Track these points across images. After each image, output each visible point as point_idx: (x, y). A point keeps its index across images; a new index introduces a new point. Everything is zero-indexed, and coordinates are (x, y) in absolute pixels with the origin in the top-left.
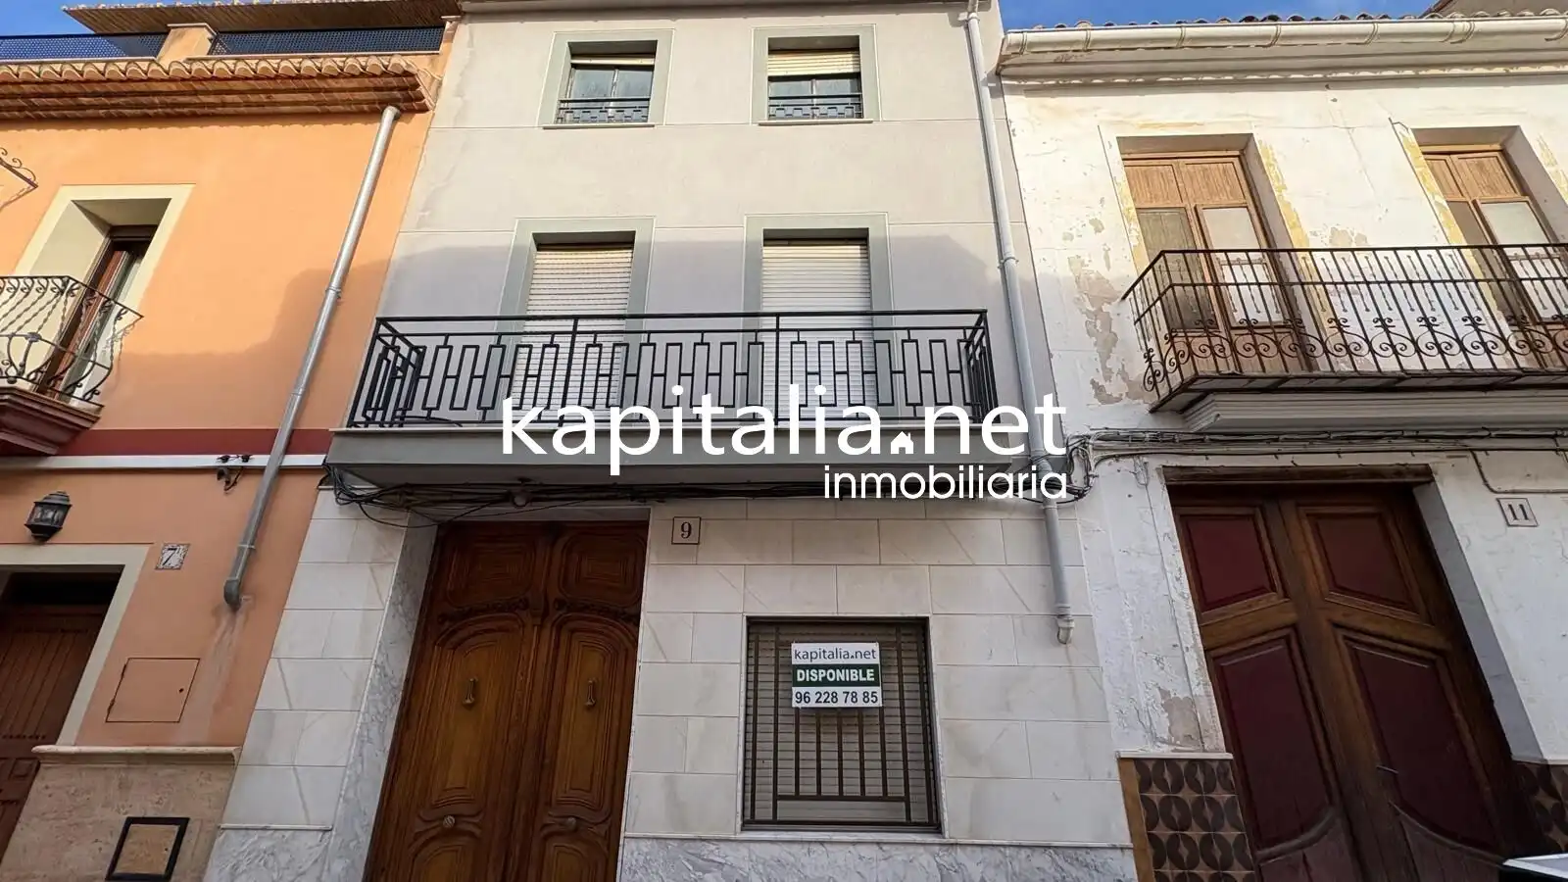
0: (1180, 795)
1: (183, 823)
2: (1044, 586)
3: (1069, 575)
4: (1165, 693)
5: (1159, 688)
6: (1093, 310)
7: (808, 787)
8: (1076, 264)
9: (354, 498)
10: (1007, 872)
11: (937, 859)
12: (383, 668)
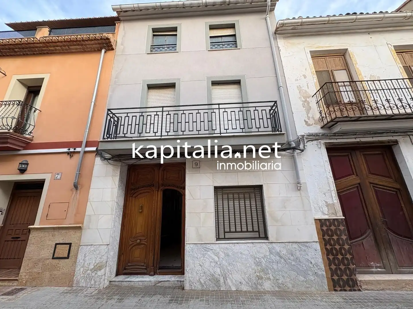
0: (331, 228)
1: (70, 244)
2: (293, 176)
3: (301, 173)
4: (326, 202)
5: (325, 201)
6: (304, 100)
7: (233, 229)
8: (299, 87)
9: (105, 159)
10: (286, 249)
11: (268, 246)
12: (118, 203)
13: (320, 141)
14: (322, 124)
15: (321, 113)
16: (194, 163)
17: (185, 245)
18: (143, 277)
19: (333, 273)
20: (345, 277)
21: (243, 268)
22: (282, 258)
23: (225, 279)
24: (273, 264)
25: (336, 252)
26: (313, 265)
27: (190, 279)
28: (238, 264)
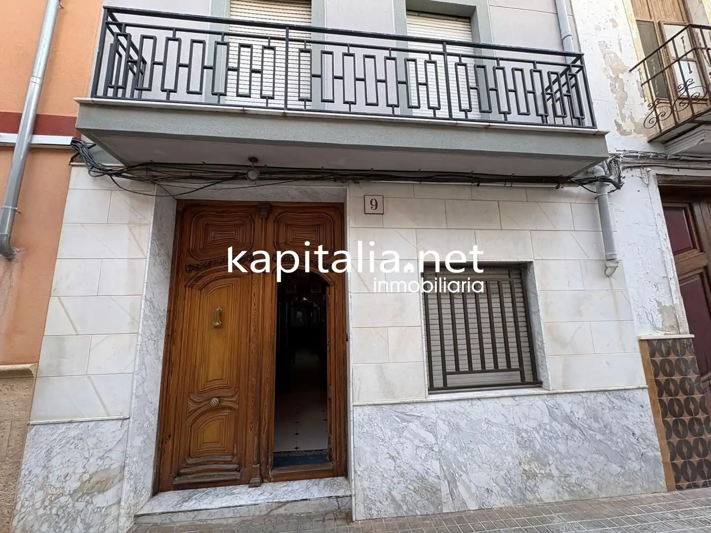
0: (669, 358)
2: (596, 244)
4: (659, 303)
5: (657, 301)
6: (614, 76)
7: (464, 366)
8: (603, 45)
9: (105, 173)
10: (584, 406)
11: (546, 403)
12: (151, 302)
13: (649, 169)
15: (654, 106)
16: (368, 199)
17: (351, 409)
18: (233, 494)
19: (675, 451)
20: (695, 459)
21: (493, 456)
22: (575, 429)
23: (452, 485)
24: (558, 441)
25: (679, 408)
26: (637, 440)
27: (368, 492)
28: (480, 448)
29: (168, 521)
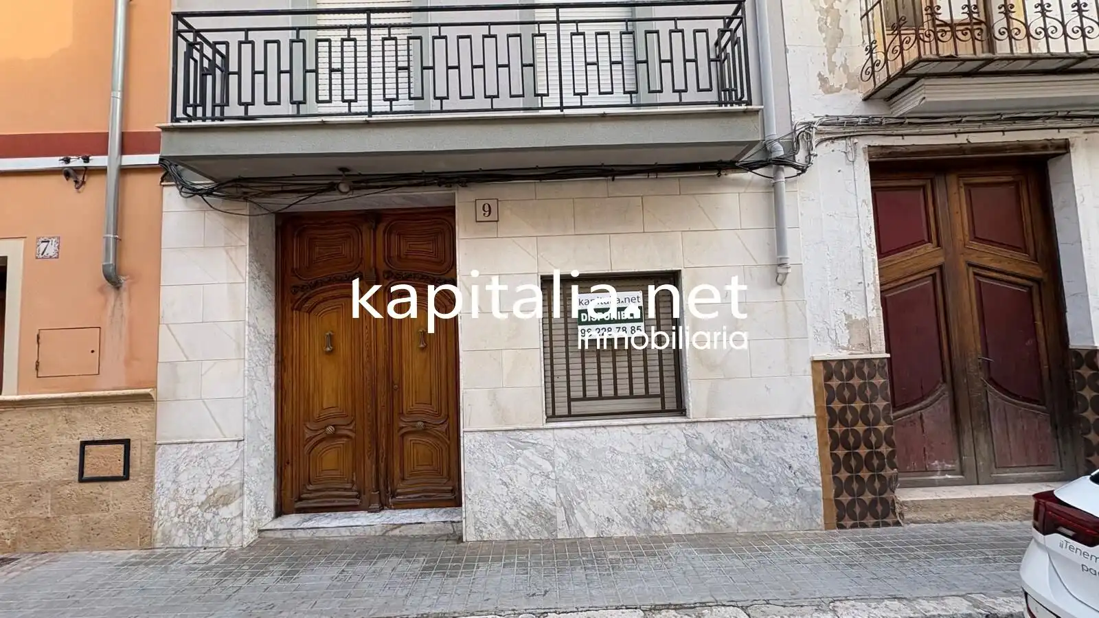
0: (851, 382)
1: (126, 442)
2: (769, 244)
3: (789, 234)
4: (848, 317)
5: (845, 314)
6: (825, 7)
7: (592, 392)
9: (195, 192)
10: (731, 436)
11: (684, 431)
12: (255, 327)
13: (856, 140)
14: (870, 87)
15: (870, 51)
16: (480, 204)
17: (462, 435)
18: (352, 517)
19: (840, 487)
20: (868, 497)
21: (616, 485)
22: (717, 460)
23: (568, 512)
24: (695, 472)
25: (854, 441)
26: (794, 473)
27: (478, 516)
28: (602, 477)
29: (289, 537)
